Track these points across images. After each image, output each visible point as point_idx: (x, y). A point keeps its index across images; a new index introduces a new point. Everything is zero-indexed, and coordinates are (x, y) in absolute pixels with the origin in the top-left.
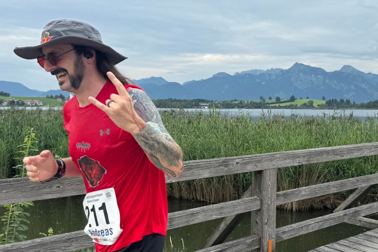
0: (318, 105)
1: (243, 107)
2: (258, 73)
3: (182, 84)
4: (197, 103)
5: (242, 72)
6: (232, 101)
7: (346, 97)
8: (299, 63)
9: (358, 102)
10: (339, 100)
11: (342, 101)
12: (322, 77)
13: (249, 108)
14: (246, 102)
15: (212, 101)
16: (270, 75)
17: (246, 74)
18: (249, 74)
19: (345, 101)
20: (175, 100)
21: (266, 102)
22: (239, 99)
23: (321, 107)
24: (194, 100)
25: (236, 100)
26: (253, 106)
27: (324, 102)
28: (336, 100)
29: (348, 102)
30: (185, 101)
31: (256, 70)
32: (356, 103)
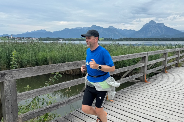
0: (101, 40)
1: (74, 41)
2: (80, 28)
3: (52, 32)
4: (58, 39)
5: (74, 28)
6: (71, 38)
7: (111, 37)
8: (94, 25)
9: (115, 39)
10: (108, 38)
11: (109, 38)
12: (102, 30)
13: (77, 41)
14: (76, 39)
15: (64, 38)
16: (84, 29)
17: (75, 29)
18: (77, 29)
19: (110, 38)
20: (50, 38)
21: (83, 39)
22: (73, 38)
23: (102, 41)
24: (57, 38)
25: (72, 38)
26: (78, 40)
27: (103, 39)
28: (107, 38)
29: (111, 39)
30: (54, 38)
31: (79, 28)
32: (114, 39)
